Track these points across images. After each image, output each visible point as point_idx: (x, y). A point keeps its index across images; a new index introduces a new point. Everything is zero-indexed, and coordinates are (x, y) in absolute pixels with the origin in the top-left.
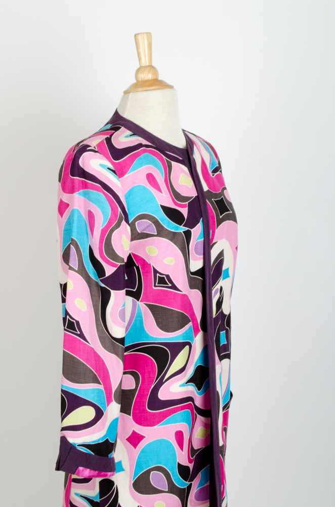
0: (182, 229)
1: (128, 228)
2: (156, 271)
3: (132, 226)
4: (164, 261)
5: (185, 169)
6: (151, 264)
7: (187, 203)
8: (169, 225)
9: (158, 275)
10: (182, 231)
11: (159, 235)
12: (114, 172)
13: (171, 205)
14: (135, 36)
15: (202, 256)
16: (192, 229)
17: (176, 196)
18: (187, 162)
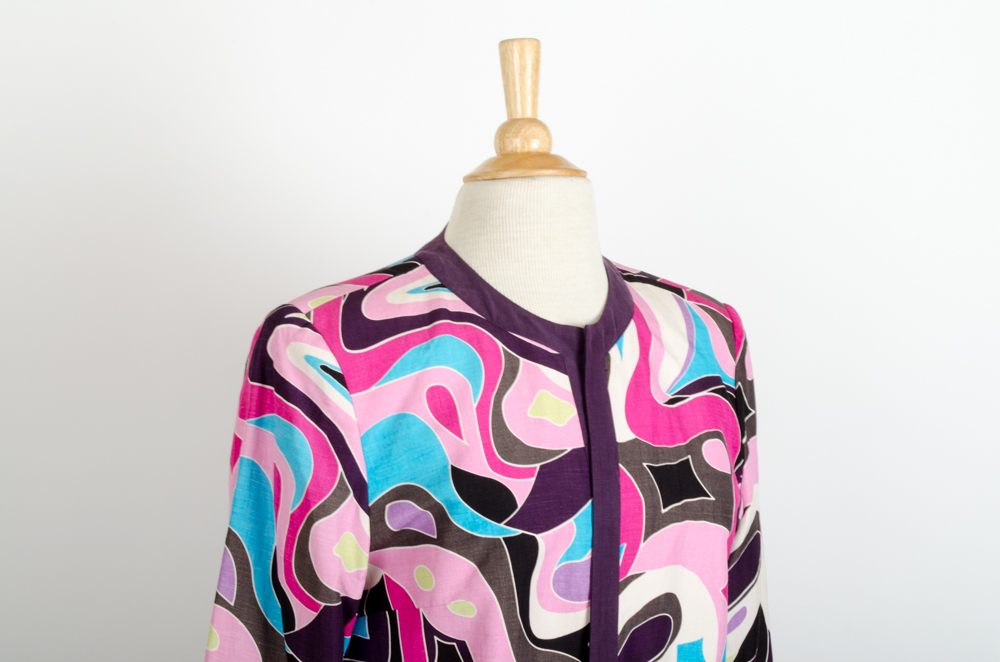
0: (501, 531)
1: (365, 519)
2: (431, 631)
3: (376, 514)
4: (448, 607)
5: (562, 381)
6: (421, 610)
7: (538, 466)
8: (466, 518)
9: (436, 638)
10: (501, 537)
11: (440, 541)
12: (340, 378)
13: (480, 467)
14: (505, 45)
15: (586, 602)
16: (539, 531)
17: (505, 445)
18: (571, 362)
